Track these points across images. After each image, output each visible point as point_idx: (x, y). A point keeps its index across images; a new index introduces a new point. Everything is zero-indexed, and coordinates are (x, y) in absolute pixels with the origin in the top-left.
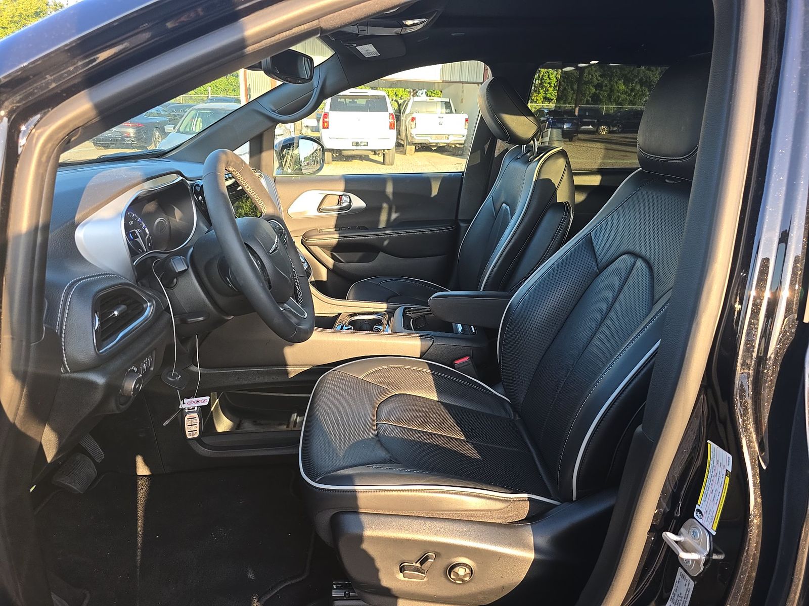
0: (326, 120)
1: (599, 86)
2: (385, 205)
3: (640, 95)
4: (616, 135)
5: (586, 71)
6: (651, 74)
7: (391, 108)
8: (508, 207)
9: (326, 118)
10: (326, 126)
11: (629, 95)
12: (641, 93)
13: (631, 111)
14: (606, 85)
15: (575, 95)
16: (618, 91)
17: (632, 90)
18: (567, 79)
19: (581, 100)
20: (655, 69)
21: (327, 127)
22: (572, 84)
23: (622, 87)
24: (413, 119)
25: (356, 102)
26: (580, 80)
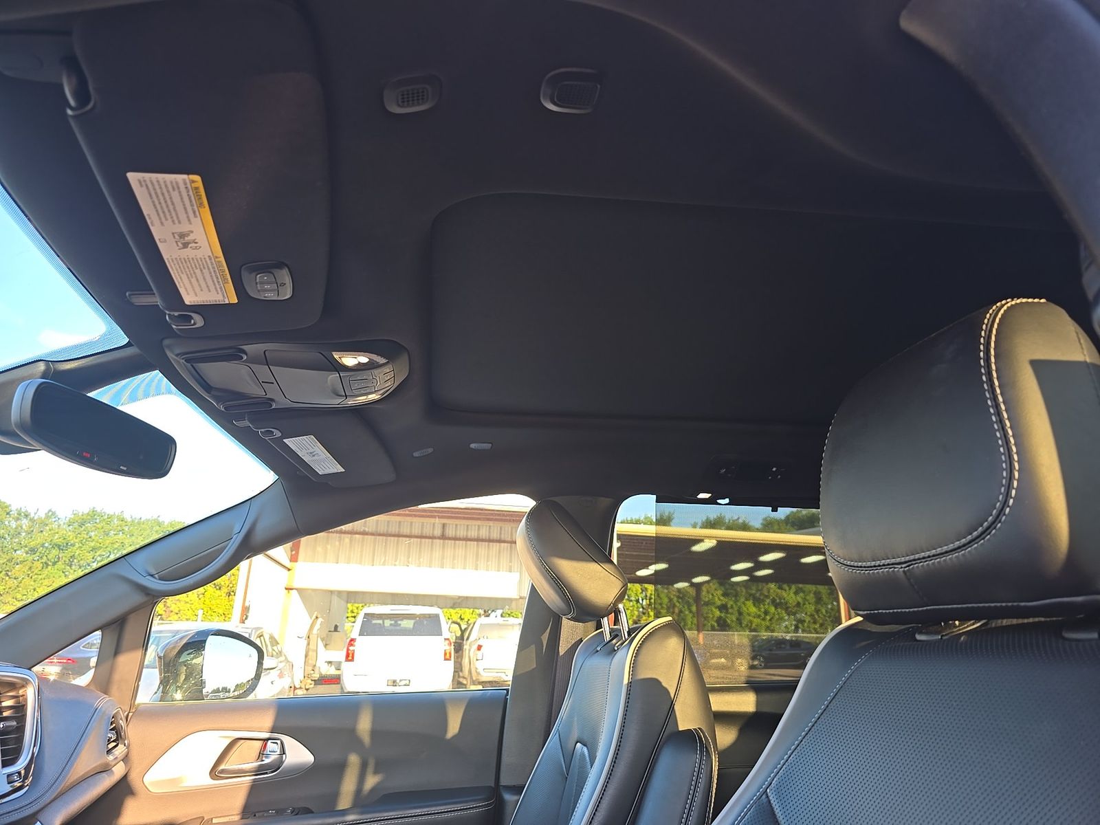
0: (351, 648)
1: (723, 608)
2: (354, 759)
3: (778, 619)
4: (758, 671)
5: (704, 588)
6: (784, 594)
7: (449, 631)
8: (585, 749)
9: (352, 645)
10: (350, 657)
11: (764, 619)
12: (777, 616)
13: (769, 640)
14: (732, 607)
15: (695, 619)
16: (749, 615)
17: (766, 613)
18: (681, 598)
19: (704, 625)
20: (787, 588)
21: (352, 660)
22: (689, 606)
23: (753, 610)
24: (479, 648)
25: (400, 625)
26: (697, 599)
